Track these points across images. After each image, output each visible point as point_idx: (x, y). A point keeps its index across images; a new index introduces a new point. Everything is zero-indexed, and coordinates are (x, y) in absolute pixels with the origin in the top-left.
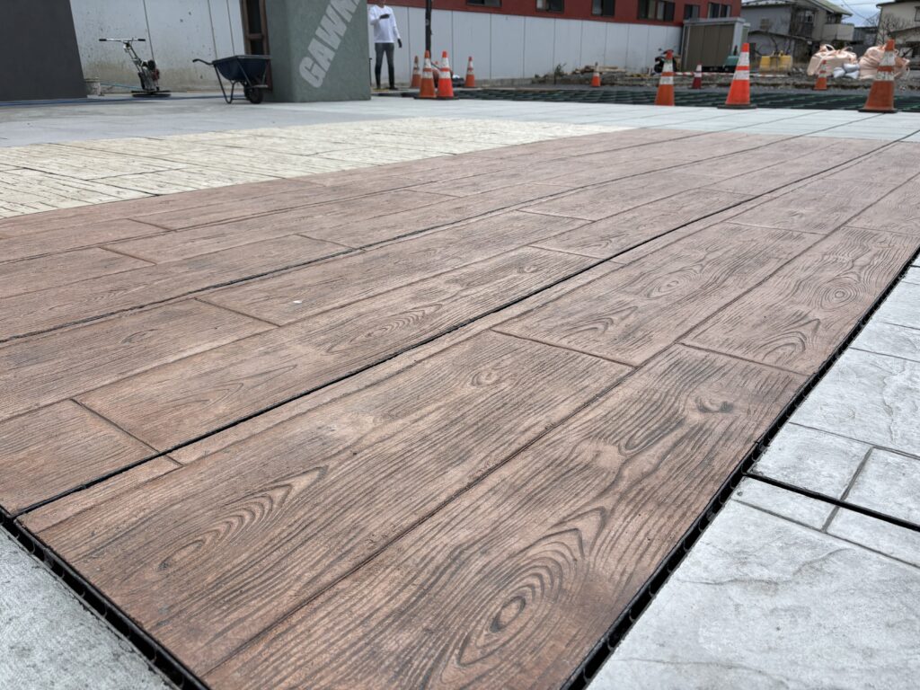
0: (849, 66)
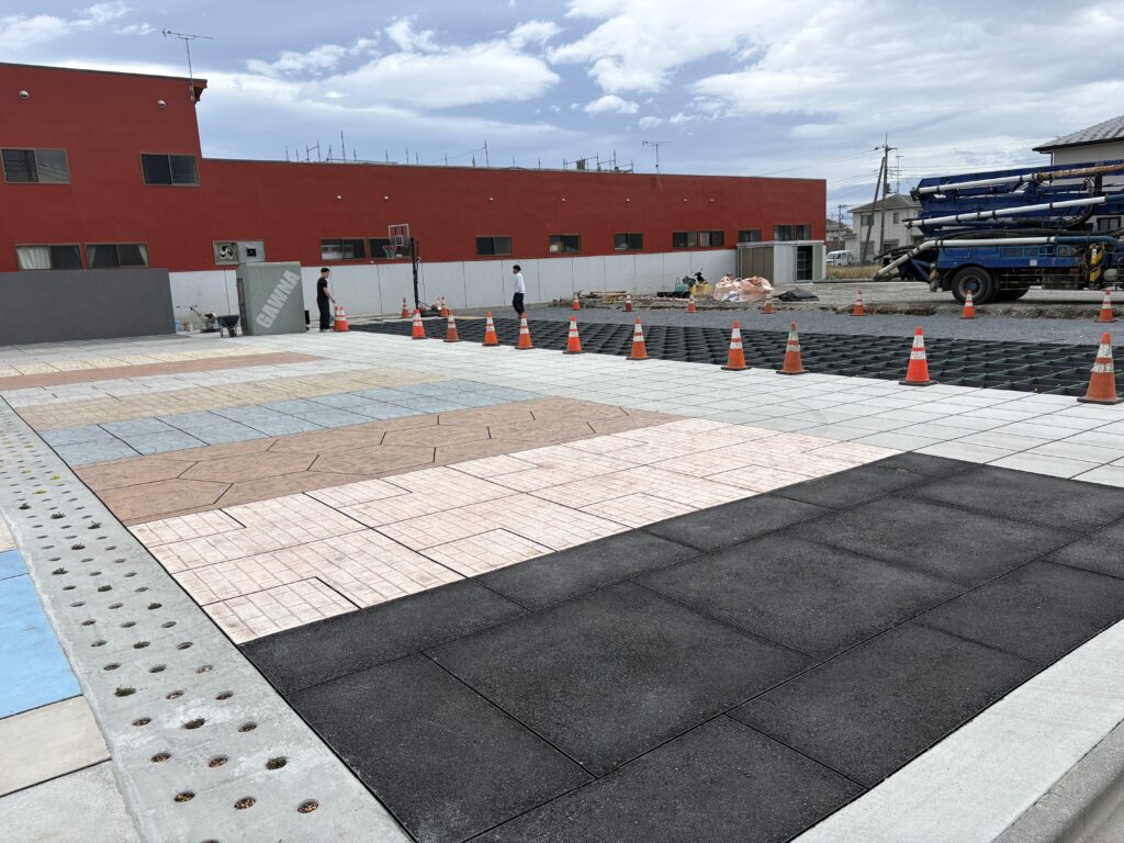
0: (732, 292)
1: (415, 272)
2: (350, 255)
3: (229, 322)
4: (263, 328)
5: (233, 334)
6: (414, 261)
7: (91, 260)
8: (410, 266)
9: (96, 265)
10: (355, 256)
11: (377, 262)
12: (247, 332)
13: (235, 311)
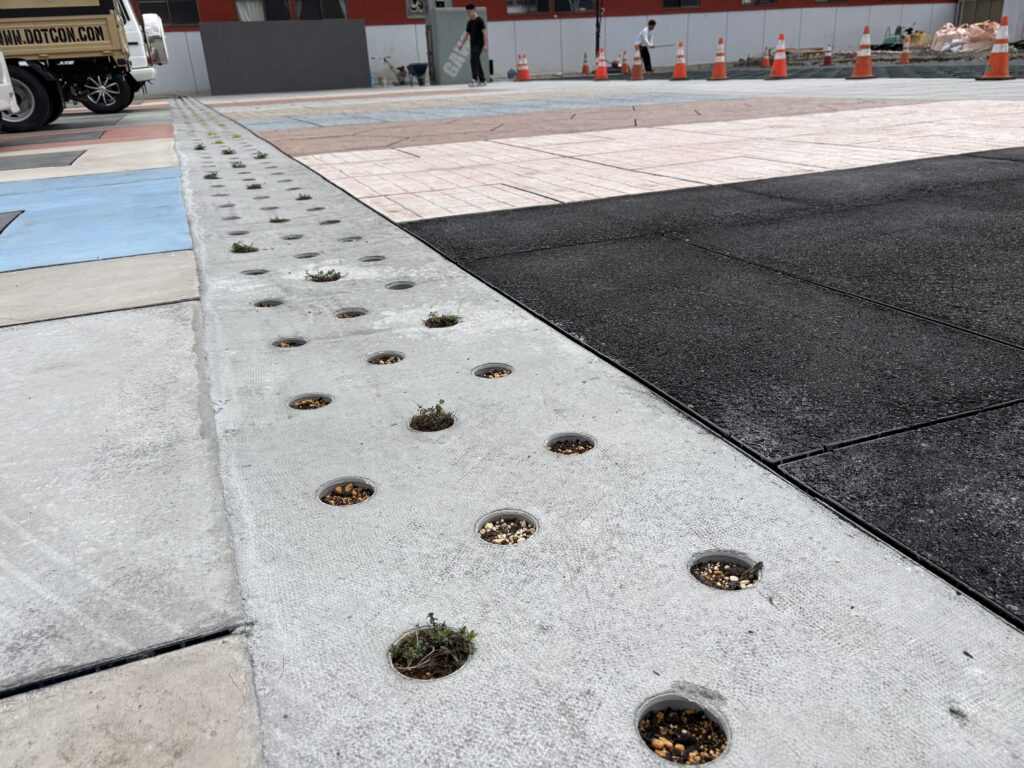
0: (955, 41)
1: (598, 25)
2: (534, 9)
3: (418, 70)
4: (448, 76)
5: (421, 83)
6: (598, 15)
7: (298, 13)
8: (593, 21)
9: (303, 17)
10: (540, 9)
11: (561, 17)
12: (435, 81)
13: (424, 59)
